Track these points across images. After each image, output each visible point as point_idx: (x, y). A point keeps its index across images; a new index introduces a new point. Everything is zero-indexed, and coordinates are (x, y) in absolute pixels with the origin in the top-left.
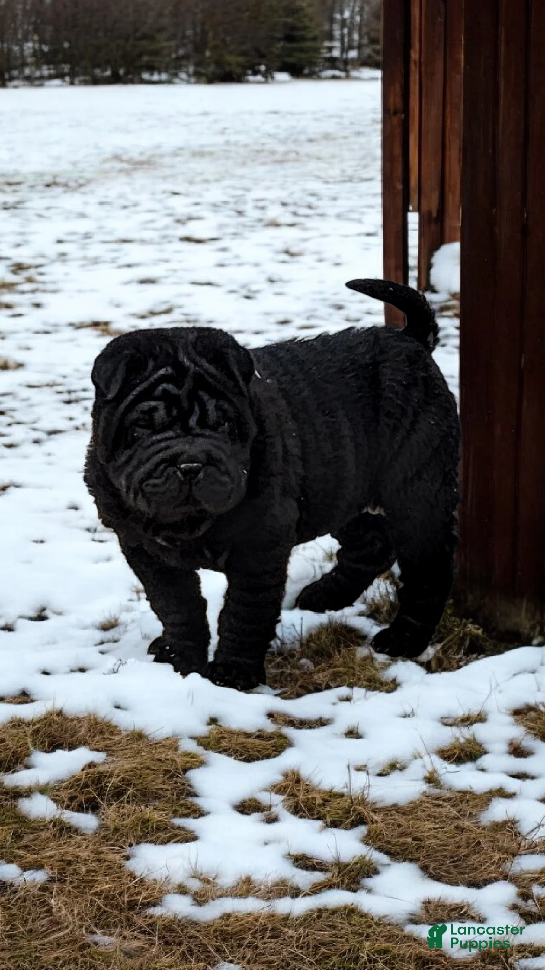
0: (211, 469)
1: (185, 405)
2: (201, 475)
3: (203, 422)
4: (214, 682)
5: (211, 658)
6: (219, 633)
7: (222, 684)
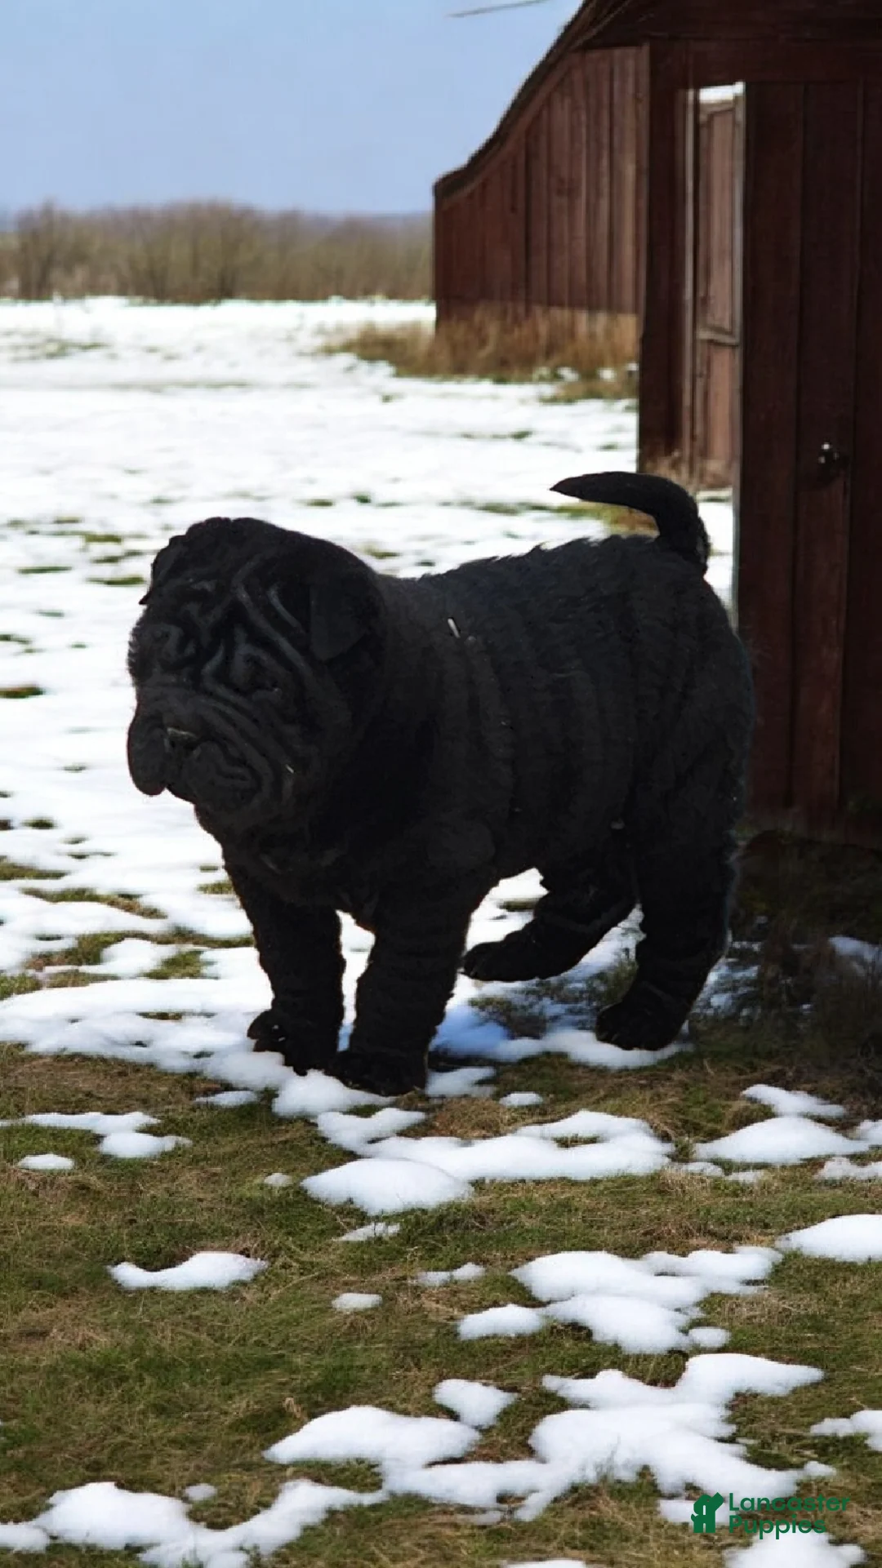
0: (214, 749)
1: (206, 639)
2: (196, 753)
3: (222, 676)
4: (346, 1084)
5: (343, 1044)
6: (358, 1007)
7: (358, 1085)
